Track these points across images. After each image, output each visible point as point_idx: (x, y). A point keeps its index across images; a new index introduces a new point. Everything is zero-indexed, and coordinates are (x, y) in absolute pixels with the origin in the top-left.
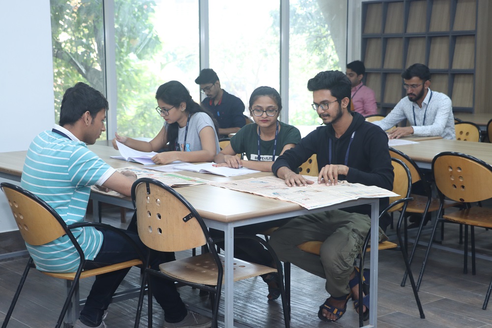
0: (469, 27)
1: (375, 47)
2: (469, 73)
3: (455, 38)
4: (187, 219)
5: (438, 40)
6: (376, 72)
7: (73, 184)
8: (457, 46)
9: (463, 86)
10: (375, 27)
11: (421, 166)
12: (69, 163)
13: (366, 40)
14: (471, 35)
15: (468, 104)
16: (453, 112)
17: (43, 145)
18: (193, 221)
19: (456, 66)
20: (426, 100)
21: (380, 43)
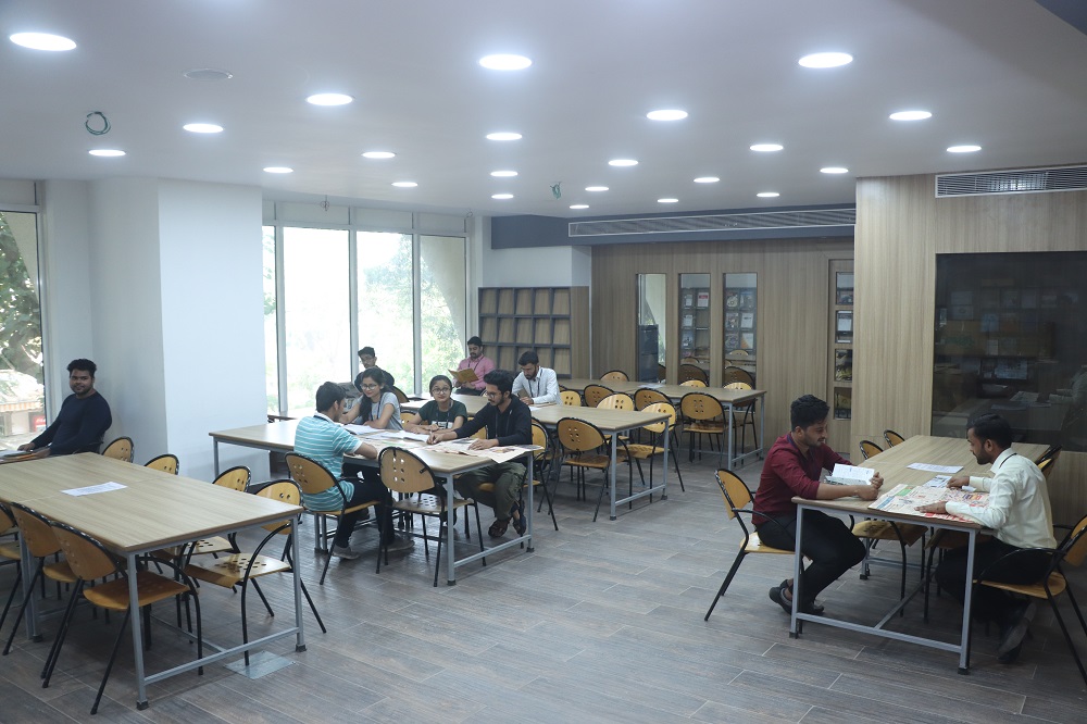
0: (564, 312)
1: (490, 325)
2: (567, 348)
3: (555, 320)
4: (422, 472)
5: (541, 321)
6: (492, 345)
7: (335, 452)
8: (556, 326)
9: (562, 358)
10: (489, 308)
11: (549, 427)
12: (332, 439)
13: (482, 319)
14: (566, 318)
15: (567, 372)
16: (558, 378)
17: (310, 427)
18: (427, 473)
19: (556, 342)
20: (538, 375)
21: (494, 321)
